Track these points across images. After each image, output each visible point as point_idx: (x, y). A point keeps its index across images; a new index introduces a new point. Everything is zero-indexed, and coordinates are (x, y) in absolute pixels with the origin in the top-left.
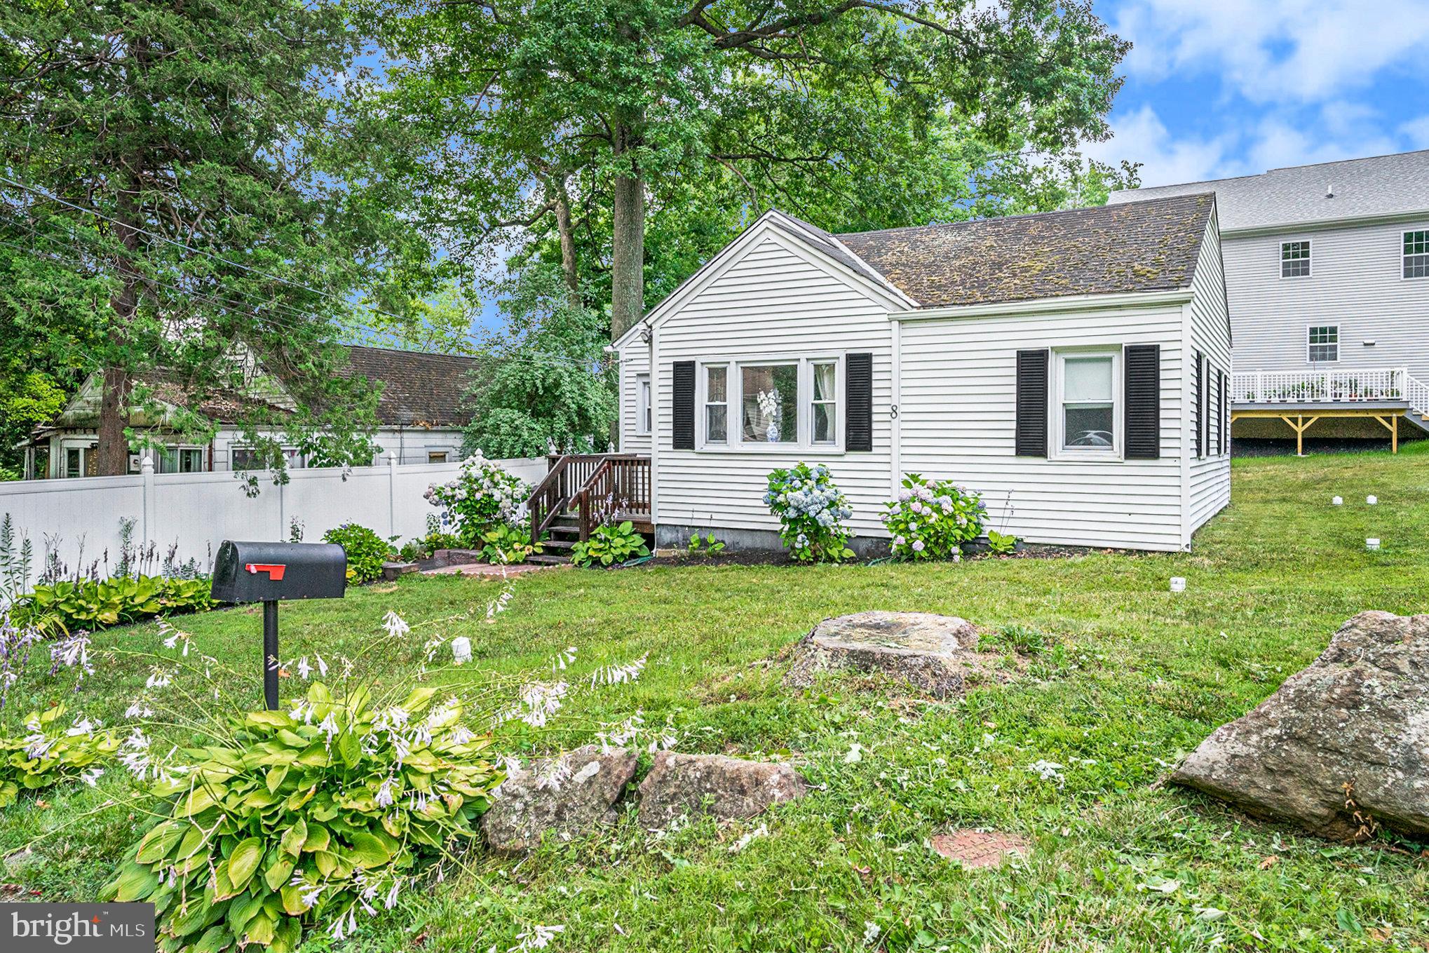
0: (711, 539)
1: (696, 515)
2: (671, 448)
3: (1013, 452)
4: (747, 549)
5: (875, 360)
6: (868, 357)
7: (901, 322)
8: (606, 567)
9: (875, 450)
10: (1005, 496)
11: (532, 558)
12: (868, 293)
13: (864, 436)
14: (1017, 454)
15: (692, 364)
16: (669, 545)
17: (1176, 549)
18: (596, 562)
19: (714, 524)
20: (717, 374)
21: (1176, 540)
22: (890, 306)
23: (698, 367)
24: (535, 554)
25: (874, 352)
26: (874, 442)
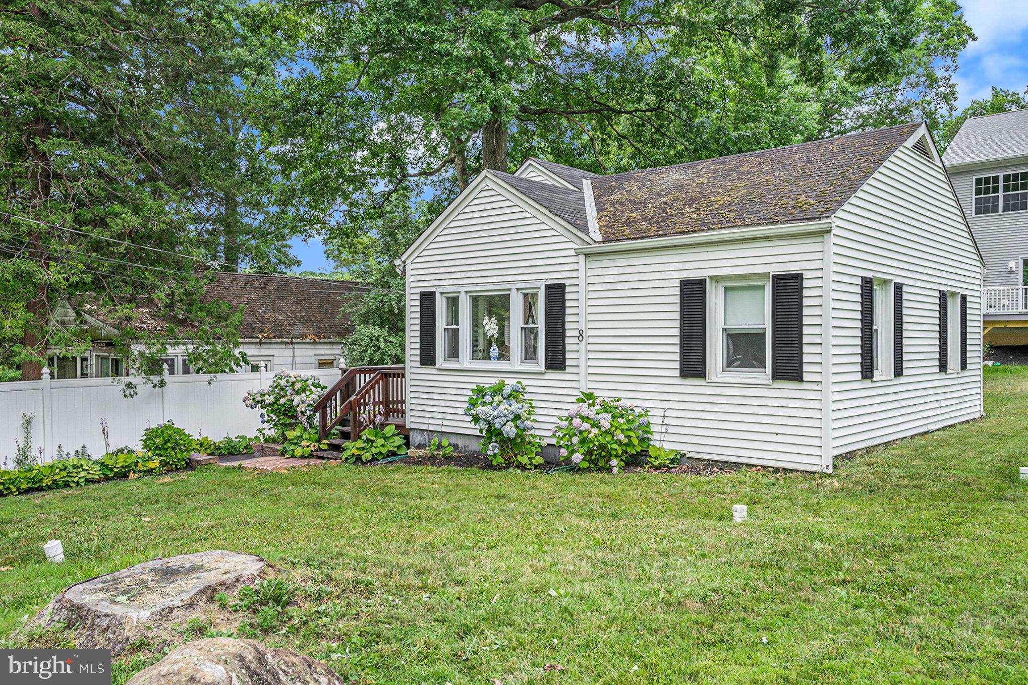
0: (445, 443)
1: (432, 421)
2: (418, 364)
3: (677, 373)
4: (475, 452)
5: (568, 289)
6: (562, 287)
7: (587, 256)
8: (364, 464)
9: (568, 370)
10: (661, 413)
11: (316, 453)
12: (562, 231)
13: (560, 357)
14: (681, 376)
15: (433, 293)
16: (420, 446)
17: (817, 469)
18: (358, 459)
19: (445, 429)
20: (453, 302)
21: (816, 461)
22: (579, 242)
23: (438, 295)
24: (321, 450)
25: (567, 282)
26: (568, 363)
